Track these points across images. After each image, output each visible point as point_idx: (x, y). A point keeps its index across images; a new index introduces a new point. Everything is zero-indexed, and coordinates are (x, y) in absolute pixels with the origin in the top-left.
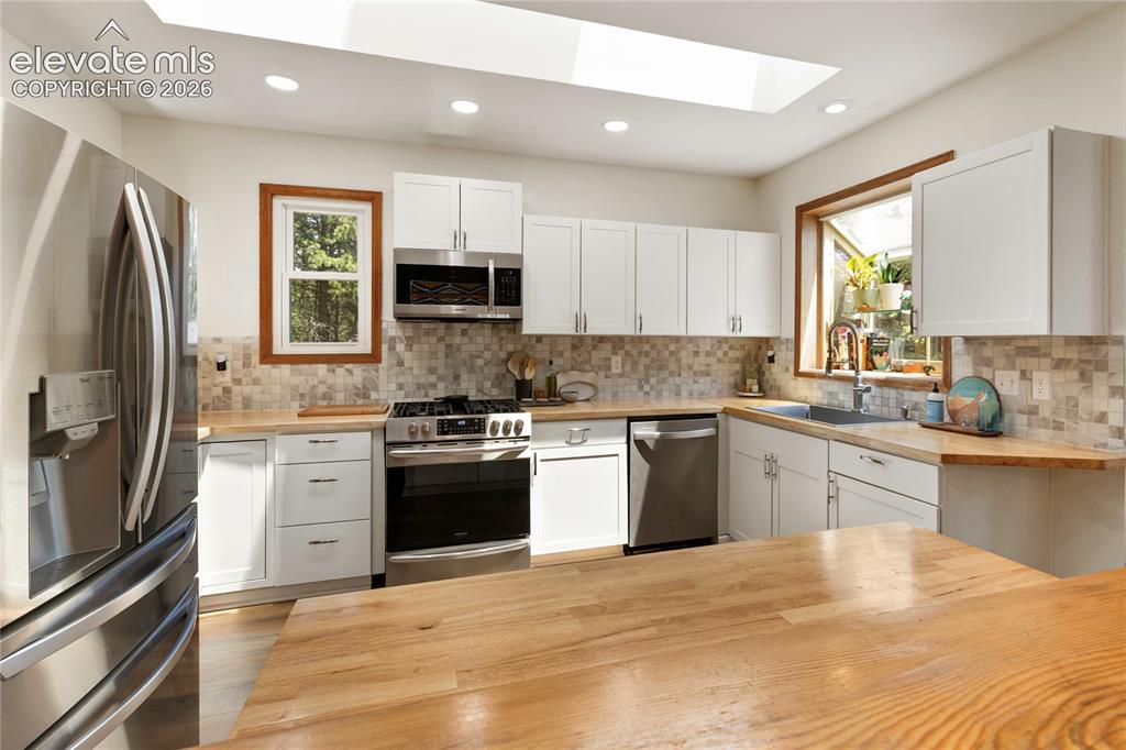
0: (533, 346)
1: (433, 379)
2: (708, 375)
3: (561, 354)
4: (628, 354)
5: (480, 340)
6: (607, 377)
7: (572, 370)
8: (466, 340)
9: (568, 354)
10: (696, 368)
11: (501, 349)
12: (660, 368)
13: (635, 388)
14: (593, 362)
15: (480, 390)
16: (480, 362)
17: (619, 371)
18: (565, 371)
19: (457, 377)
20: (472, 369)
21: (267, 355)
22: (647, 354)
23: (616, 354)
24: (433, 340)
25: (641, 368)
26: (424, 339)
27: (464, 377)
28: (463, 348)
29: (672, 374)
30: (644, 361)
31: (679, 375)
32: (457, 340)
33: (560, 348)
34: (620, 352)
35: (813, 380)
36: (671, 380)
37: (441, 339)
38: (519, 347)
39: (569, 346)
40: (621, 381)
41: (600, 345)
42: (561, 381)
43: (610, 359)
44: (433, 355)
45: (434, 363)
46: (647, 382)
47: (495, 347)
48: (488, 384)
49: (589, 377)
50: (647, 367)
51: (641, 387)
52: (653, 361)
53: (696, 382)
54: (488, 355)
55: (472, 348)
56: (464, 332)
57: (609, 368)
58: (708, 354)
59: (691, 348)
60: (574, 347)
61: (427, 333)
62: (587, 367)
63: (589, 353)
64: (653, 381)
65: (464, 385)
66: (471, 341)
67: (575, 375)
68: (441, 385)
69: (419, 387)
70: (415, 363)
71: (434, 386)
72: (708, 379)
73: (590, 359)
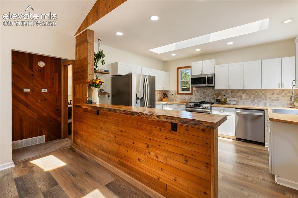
0: (221, 92)
1: (201, 98)
2: (278, 100)
3: (228, 94)
4: (247, 94)
5: (210, 90)
6: (241, 99)
7: (231, 97)
8: (207, 90)
9: (230, 94)
10: (273, 98)
11: (214, 92)
12: (259, 98)
13: (250, 102)
14: (237, 96)
15: (210, 100)
16: (210, 95)
17: (245, 98)
18: (229, 97)
19: (205, 98)
20: (208, 96)
21: (178, 93)
22: (254, 94)
23: (244, 94)
24: (201, 91)
25: (252, 97)
26: (200, 90)
27: (207, 98)
28: (207, 92)
29: (263, 99)
31: (266, 100)
32: (205, 91)
33: (228, 92)
34: (245, 93)
36: (263, 101)
37: (203, 91)
38: (218, 92)
39: (230, 92)
40: (245, 100)
41: (239, 92)
42: (228, 100)
43: (242, 95)
44: (201, 93)
45: (201, 95)
46: (254, 101)
47: (213, 92)
48: (212, 99)
49: (236, 99)
50: (254, 97)
51: (252, 102)
52: (256, 96)
53: (273, 102)
54: (211, 94)
55: (208, 92)
56: (207, 89)
57: (242, 97)
58: (278, 94)
60: (232, 92)
61: (200, 89)
62: (235, 97)
63: (236, 94)
64: (256, 101)
65: (207, 99)
66: (208, 91)
67: (232, 99)
68: (203, 99)
69: (199, 99)
70: (198, 95)
71: (201, 99)
73: (236, 95)
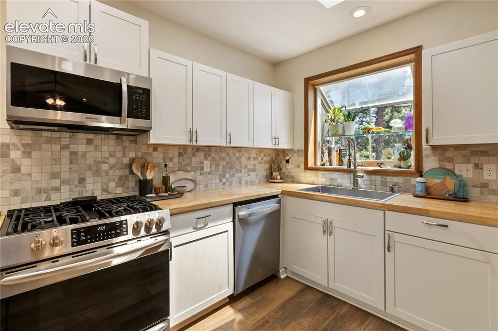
0: (151, 154)
1: (56, 183)
2: (255, 171)
3: (171, 160)
4: (213, 159)
5: (105, 148)
6: (201, 174)
7: (179, 171)
8: (91, 148)
9: (176, 160)
10: (249, 167)
11: (124, 156)
12: (231, 168)
13: (217, 181)
14: (193, 164)
15: (105, 190)
16: (105, 167)
17: (208, 170)
18: (174, 172)
19: (82, 181)
20: (97, 173)
22: (224, 159)
23: (206, 159)
24: (56, 147)
25: (221, 168)
26: (44, 146)
27: (89, 180)
28: (88, 155)
29: (237, 171)
30: (223, 163)
31: (241, 172)
32: (82, 148)
33: (171, 155)
34: (209, 158)
35: (318, 172)
36: (237, 175)
37: (65, 147)
38: (140, 155)
39: (177, 154)
40: (210, 176)
41: (197, 153)
42: (172, 179)
43: (203, 162)
44: (57, 161)
45: (56, 169)
46: (224, 176)
47: (119, 154)
48: (112, 185)
49: (190, 175)
50: (224, 167)
51: (221, 180)
52: (227, 163)
53: (249, 175)
54: (112, 161)
55: (98, 155)
56: (89, 142)
57: (202, 169)
58: (255, 159)
59: (246, 155)
60: (180, 155)
61: (49, 141)
62: (189, 168)
63: (190, 159)
64: (227, 175)
65: (89, 187)
66: (96, 149)
67: (181, 175)
68: (65, 189)
69: (39, 191)
70: (39, 169)
71: (57, 190)
72: (255, 173)
73: (191, 163)
